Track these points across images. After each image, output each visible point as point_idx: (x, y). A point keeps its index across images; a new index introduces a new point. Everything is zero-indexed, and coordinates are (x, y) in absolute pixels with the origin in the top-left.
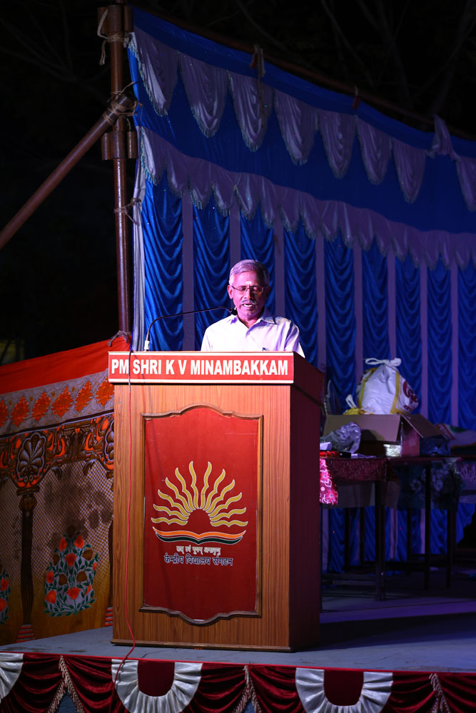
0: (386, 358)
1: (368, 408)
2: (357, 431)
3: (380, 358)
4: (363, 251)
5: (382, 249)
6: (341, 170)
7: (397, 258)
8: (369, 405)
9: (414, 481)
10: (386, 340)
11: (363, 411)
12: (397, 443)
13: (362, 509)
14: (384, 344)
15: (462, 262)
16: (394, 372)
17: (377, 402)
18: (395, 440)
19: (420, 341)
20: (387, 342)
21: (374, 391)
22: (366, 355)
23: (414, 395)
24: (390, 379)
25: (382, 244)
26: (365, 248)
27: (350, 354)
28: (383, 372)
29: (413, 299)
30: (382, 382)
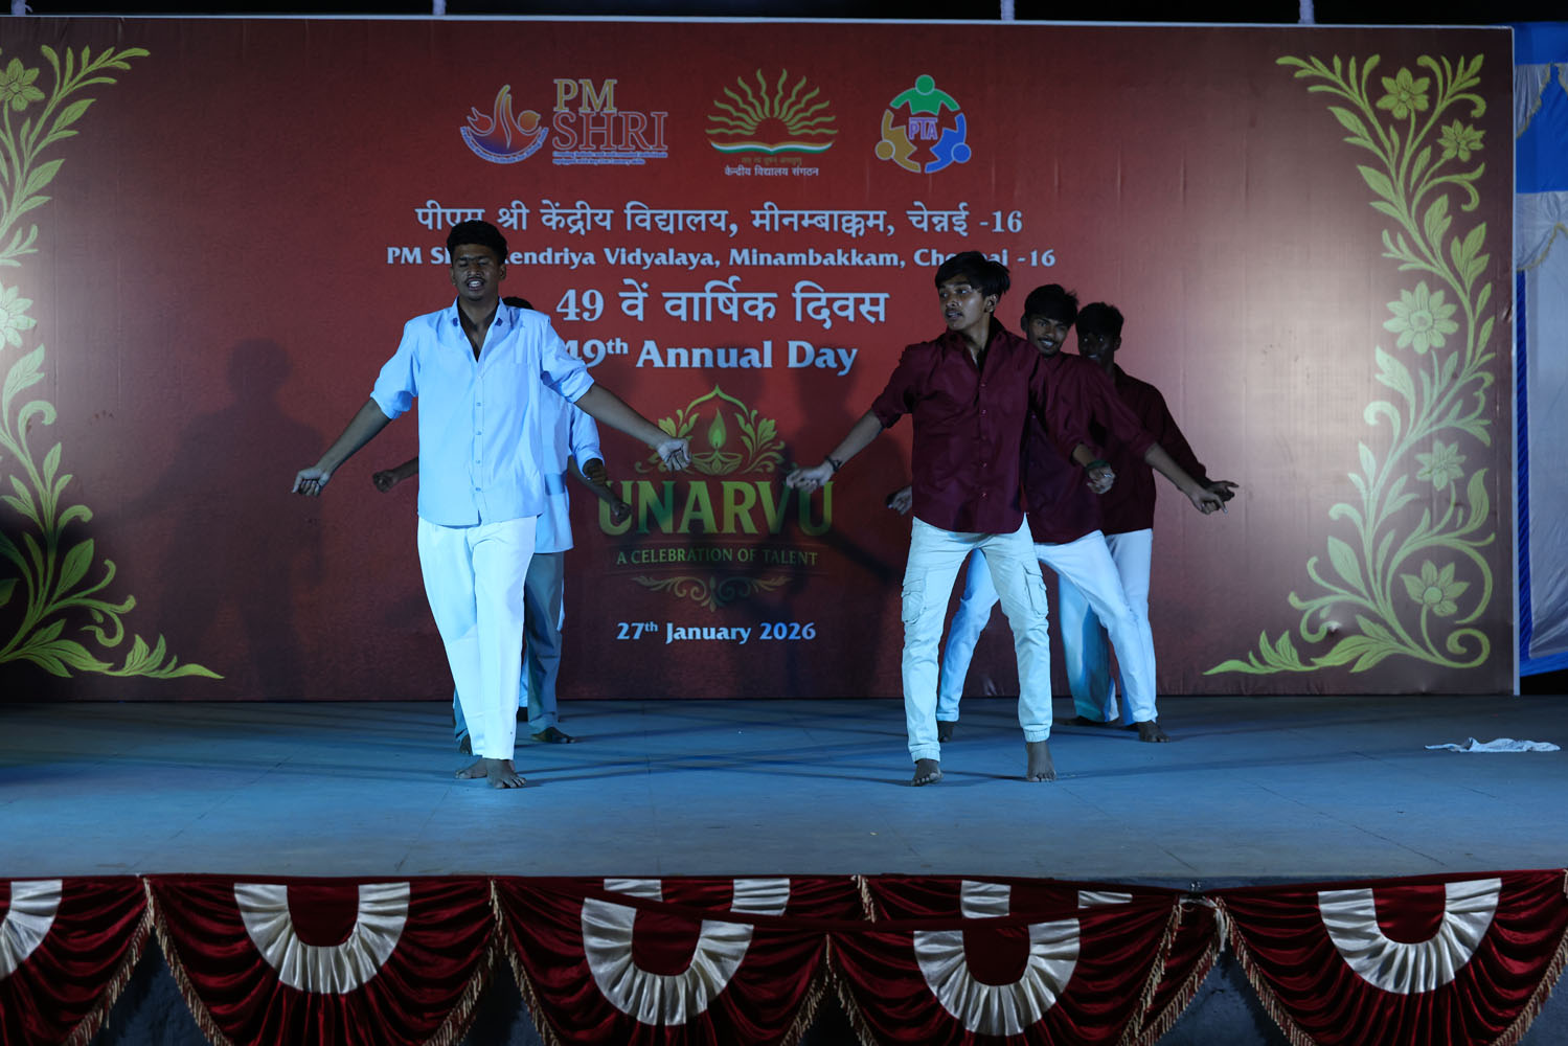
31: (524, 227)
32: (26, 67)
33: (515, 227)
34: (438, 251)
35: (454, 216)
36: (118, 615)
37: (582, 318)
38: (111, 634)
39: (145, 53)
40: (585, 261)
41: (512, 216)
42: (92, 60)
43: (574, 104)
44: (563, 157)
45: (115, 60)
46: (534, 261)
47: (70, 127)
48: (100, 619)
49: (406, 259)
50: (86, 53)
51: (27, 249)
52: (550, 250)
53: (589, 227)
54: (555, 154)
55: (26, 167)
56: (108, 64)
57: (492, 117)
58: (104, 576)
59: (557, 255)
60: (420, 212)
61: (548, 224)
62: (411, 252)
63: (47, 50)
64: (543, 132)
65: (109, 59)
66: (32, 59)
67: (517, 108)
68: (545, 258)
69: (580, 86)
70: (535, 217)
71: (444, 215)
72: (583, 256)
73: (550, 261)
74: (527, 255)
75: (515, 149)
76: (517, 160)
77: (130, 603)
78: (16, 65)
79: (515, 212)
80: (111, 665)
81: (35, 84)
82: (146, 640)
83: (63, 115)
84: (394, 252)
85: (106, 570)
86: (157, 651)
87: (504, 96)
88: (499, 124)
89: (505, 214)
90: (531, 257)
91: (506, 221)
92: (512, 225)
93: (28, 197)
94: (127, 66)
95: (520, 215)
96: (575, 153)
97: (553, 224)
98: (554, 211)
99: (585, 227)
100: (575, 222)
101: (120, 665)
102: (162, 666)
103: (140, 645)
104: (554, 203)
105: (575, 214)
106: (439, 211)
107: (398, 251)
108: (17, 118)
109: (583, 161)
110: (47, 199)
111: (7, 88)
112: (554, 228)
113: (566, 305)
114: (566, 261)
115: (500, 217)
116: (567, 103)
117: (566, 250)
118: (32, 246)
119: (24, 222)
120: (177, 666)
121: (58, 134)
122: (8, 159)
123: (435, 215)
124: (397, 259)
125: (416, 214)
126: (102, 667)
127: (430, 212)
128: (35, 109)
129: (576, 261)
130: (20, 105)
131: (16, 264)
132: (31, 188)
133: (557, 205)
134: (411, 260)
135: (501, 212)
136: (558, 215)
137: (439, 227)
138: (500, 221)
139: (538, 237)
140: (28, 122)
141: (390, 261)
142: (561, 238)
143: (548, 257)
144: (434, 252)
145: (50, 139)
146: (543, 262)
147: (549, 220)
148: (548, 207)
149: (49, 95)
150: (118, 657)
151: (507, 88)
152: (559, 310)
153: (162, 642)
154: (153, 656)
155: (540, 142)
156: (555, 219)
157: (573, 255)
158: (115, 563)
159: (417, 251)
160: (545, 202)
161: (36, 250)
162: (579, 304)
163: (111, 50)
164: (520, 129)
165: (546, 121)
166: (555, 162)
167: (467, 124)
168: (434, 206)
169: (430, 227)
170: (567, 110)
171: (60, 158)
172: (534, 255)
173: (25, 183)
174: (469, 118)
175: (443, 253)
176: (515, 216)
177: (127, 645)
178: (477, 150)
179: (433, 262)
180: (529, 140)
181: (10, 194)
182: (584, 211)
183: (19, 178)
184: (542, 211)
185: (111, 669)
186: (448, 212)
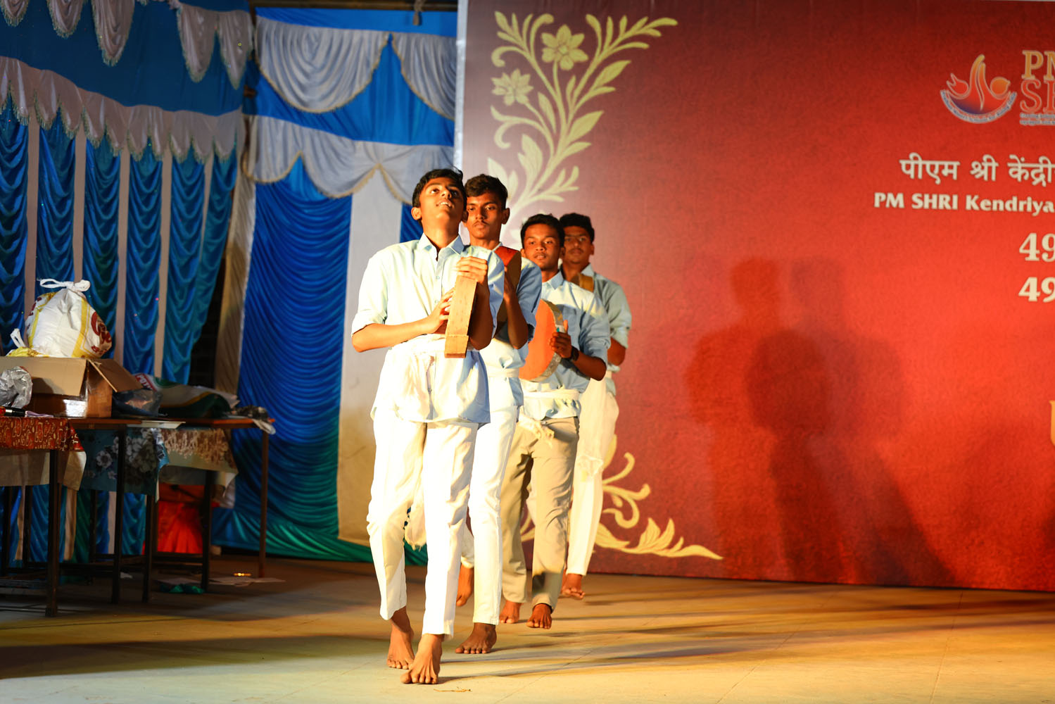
0: (68, 279)
1: (40, 348)
2: (23, 379)
3: (59, 279)
4: (41, 129)
5: (68, 128)
6: (15, 14)
7: (88, 141)
8: (43, 344)
9: (102, 453)
10: (69, 254)
11: (35, 352)
12: (80, 399)
13: (28, 488)
14: (65, 260)
15: (178, 152)
16: (80, 299)
17: (55, 340)
18: (77, 394)
19: (116, 259)
20: (70, 258)
21: (51, 325)
22: (40, 274)
23: (106, 332)
24: (72, 309)
25: (68, 121)
26: (44, 126)
27: (17, 272)
28: (64, 299)
29: (107, 200)
30: (63, 313)
31: (993, 178)
32: (574, 32)
33: (986, 178)
34: (919, 198)
35: (933, 168)
36: (636, 501)
37: (1041, 258)
38: (628, 516)
39: (673, 22)
40: (1045, 209)
41: (983, 168)
42: (628, 28)
43: (1040, 73)
44: (1029, 118)
45: (649, 28)
46: (1001, 208)
47: (608, 85)
48: (619, 503)
49: (890, 204)
50: (624, 22)
51: (569, 187)
52: (1015, 199)
53: (1050, 180)
54: (1022, 115)
55: (571, 116)
56: (643, 31)
57: (968, 82)
58: (623, 467)
59: (1022, 204)
60: (903, 163)
61: (1014, 176)
62: (895, 197)
63: (592, 20)
64: (1012, 96)
65: (643, 26)
66: (579, 26)
67: (990, 75)
68: (1011, 206)
69: (1045, 58)
70: (1003, 170)
71: (924, 166)
72: (1044, 205)
73: (1015, 208)
74: (995, 203)
75: (988, 110)
76: (989, 120)
77: (645, 491)
78: (564, 31)
79: (986, 165)
80: (627, 543)
81: (582, 47)
82: (658, 523)
83: (602, 75)
84: (880, 198)
85: (626, 462)
86: (666, 533)
87: (979, 65)
88: (974, 91)
89: (977, 166)
90: (998, 205)
91: (978, 173)
92: (983, 177)
93: (572, 143)
94: (658, 34)
95: (990, 168)
96: (1039, 115)
97: (1019, 177)
98: (1020, 165)
99: (1046, 179)
100: (1037, 175)
101: (634, 544)
102: (671, 546)
103: (652, 526)
104: (1020, 159)
105: (1038, 168)
106: (920, 162)
107: (883, 197)
108: (564, 76)
109: (1047, 123)
110: (585, 145)
111: (557, 50)
112: (1019, 179)
113: (1028, 247)
114: (1029, 209)
115: (972, 169)
116: (1034, 72)
117: (1029, 199)
118: (574, 184)
119: (568, 163)
120: (683, 547)
121: (598, 89)
122: (556, 110)
123: (916, 166)
124: (883, 203)
125: (900, 165)
126: (620, 545)
127: (913, 163)
128: (580, 68)
129: (1038, 208)
130: (567, 65)
131: (560, 199)
132: (574, 135)
133: (1023, 159)
134: (894, 205)
135: (974, 164)
136: (1023, 168)
137: (920, 176)
138: (972, 172)
139: (1004, 186)
140: (573, 80)
141: (877, 204)
142: (1024, 189)
143: (1013, 204)
144: (915, 198)
145: (592, 93)
146: (1008, 208)
147: (1015, 173)
148: (1015, 161)
149: (591, 55)
150: (633, 537)
151: (982, 57)
152: (1022, 250)
153: (671, 525)
154: (663, 537)
155: (1009, 105)
156: (1020, 172)
157: (1035, 204)
158: (634, 456)
159: (900, 197)
160: (1012, 157)
161: (576, 188)
162: (1039, 246)
163: (645, 20)
164: (992, 93)
165: (1015, 87)
166: (1023, 123)
167: (946, 87)
168: (915, 158)
169: (912, 176)
170: (1033, 78)
171: (598, 109)
172: (1001, 203)
173: (569, 131)
174: (948, 83)
175: (922, 199)
176: (986, 169)
177: (641, 527)
178: (954, 110)
179: (914, 206)
180: (999, 103)
181: (556, 140)
182: (1045, 166)
183: (564, 127)
184: (1009, 165)
185: (628, 547)
186: (928, 164)
